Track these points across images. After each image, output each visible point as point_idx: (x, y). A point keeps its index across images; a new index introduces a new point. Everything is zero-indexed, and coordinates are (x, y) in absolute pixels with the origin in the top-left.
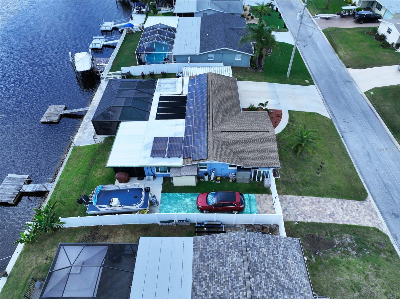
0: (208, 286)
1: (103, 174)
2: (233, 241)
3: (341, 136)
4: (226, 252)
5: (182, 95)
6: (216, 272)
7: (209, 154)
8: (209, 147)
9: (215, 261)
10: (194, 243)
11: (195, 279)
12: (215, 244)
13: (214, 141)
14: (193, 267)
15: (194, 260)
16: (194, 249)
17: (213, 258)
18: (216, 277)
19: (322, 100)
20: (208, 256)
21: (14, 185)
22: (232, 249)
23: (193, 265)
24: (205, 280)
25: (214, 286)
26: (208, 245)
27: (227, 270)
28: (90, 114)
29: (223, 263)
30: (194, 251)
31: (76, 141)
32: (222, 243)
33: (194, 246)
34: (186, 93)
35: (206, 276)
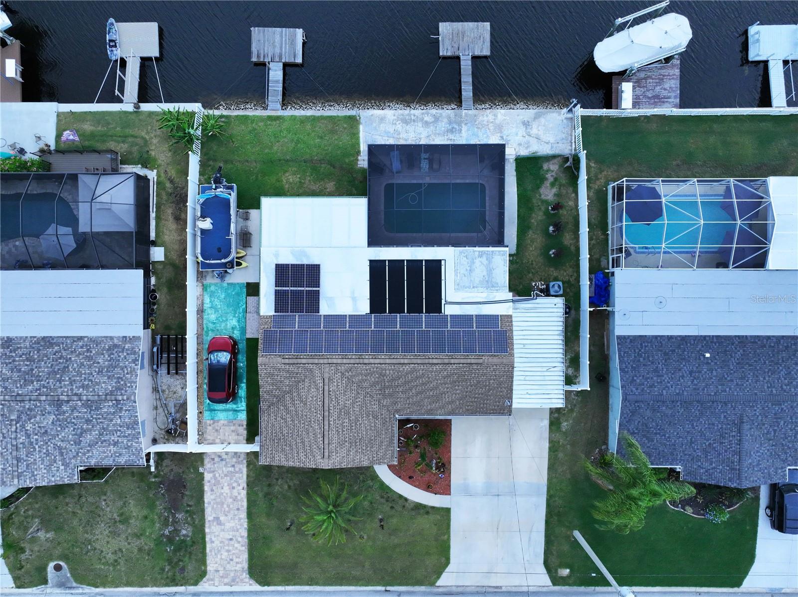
0: (80, 354)
1: (287, 186)
2: (126, 385)
3: (388, 588)
4: (114, 375)
5: (443, 302)
6: (94, 363)
7: (272, 356)
8: (287, 357)
9: (106, 363)
10: (133, 337)
11: (91, 339)
12: (127, 363)
13: (302, 365)
14: (104, 337)
15: (112, 338)
16: (126, 337)
17: (110, 361)
18: (88, 363)
19: (501, 587)
20: (113, 354)
21: (281, 48)
22: (116, 383)
23: (106, 337)
24: (88, 351)
25: (78, 361)
26: (128, 354)
27: (93, 376)
28: (450, 118)
29: (102, 372)
30: (124, 337)
31: (372, 115)
32: (126, 372)
33: (129, 337)
34: (449, 310)
35: (91, 352)
